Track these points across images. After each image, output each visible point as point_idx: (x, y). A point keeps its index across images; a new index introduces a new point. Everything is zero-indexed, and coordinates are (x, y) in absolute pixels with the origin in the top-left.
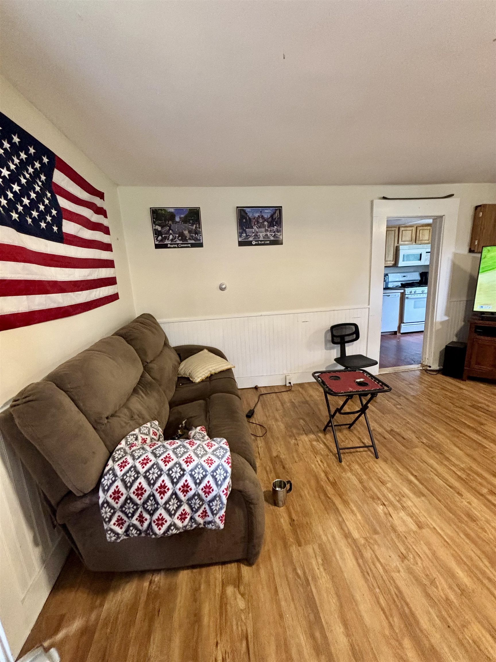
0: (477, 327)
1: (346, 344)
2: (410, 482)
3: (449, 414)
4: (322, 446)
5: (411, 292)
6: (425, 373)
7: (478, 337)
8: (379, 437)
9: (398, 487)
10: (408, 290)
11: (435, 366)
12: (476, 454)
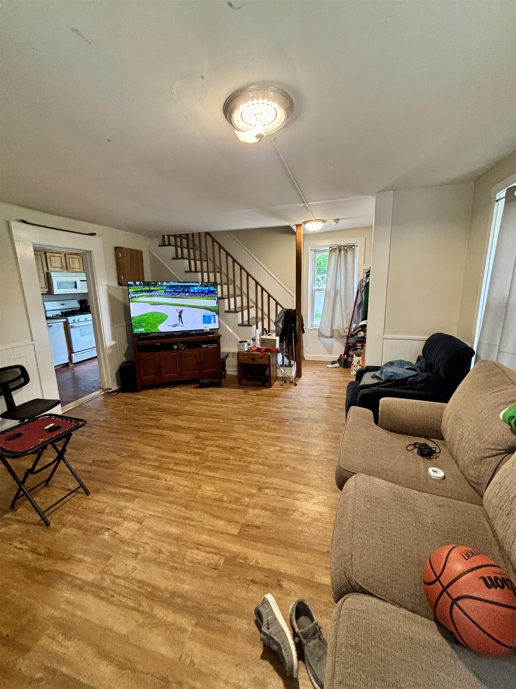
0: (139, 346)
1: (13, 393)
2: (124, 495)
3: (136, 423)
4: (16, 526)
5: (74, 321)
6: (108, 396)
7: (141, 354)
8: (83, 475)
9: (115, 506)
10: (71, 319)
11: (115, 388)
12: (160, 444)
